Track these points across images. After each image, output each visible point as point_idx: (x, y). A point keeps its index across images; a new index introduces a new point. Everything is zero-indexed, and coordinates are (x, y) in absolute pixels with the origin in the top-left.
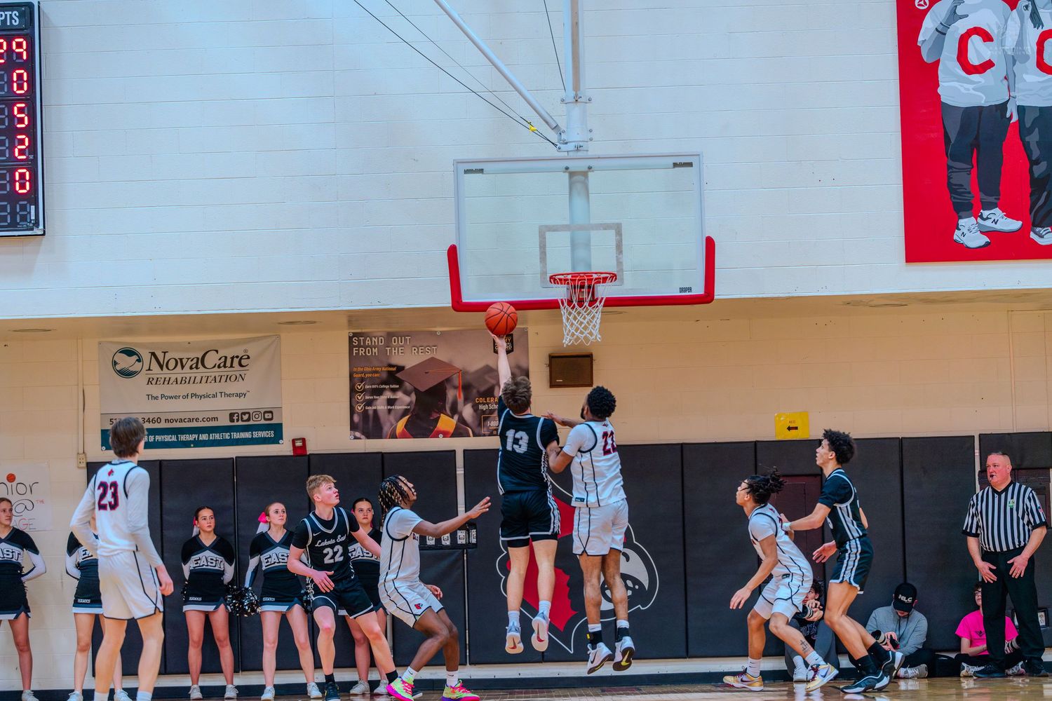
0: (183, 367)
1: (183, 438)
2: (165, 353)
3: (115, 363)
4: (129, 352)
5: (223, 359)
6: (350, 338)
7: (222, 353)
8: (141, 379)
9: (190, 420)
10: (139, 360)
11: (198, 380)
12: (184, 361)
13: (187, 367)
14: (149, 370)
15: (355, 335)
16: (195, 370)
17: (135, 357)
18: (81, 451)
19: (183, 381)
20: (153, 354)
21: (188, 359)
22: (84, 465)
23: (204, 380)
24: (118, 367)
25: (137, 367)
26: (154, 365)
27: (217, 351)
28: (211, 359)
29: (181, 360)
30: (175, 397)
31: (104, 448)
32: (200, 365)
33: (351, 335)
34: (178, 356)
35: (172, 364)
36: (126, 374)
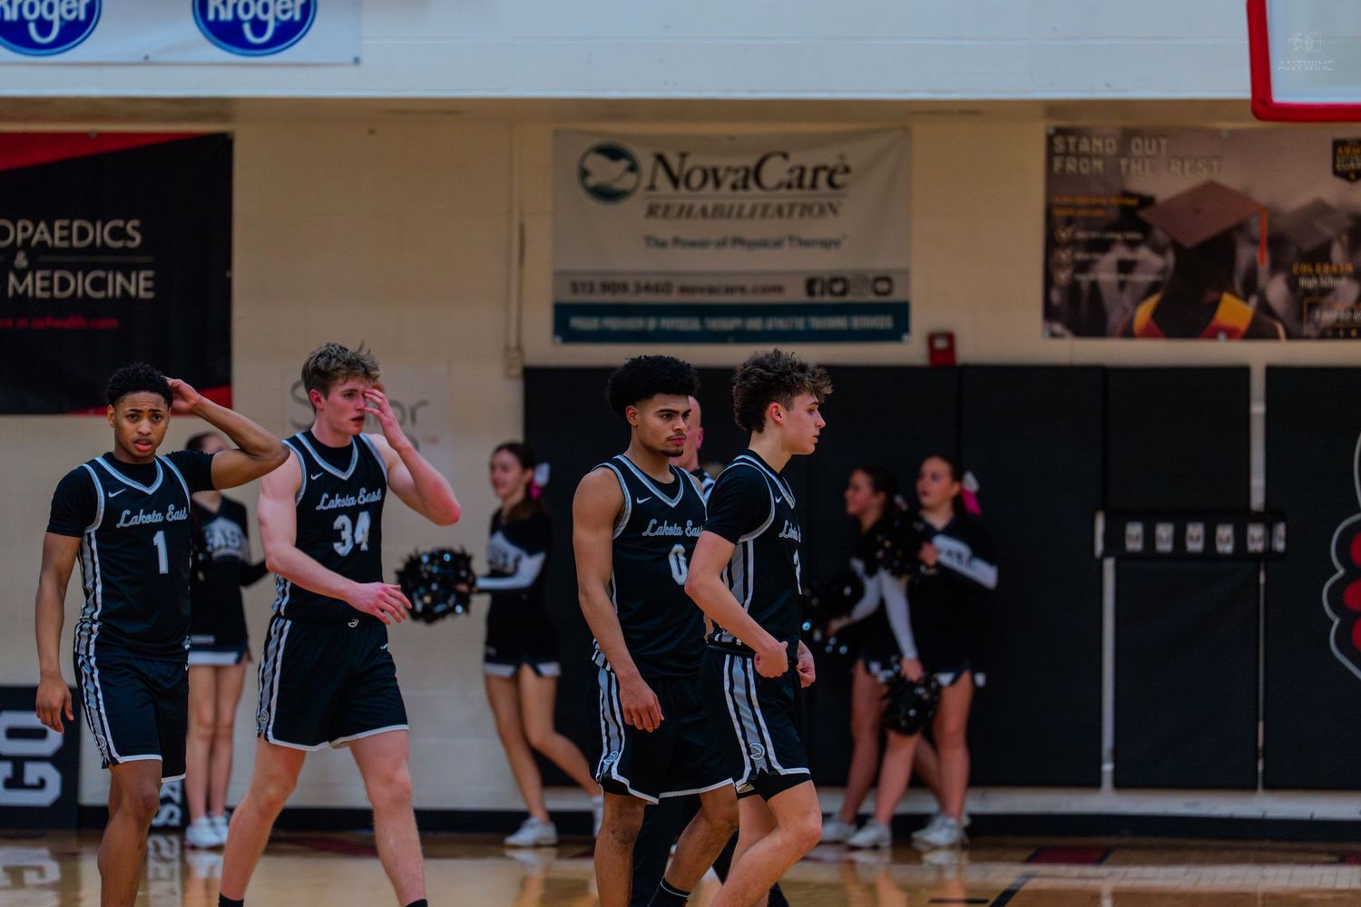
0: (718, 184)
1: (715, 324)
2: (683, 156)
3: (584, 173)
4: (613, 153)
5: (797, 173)
6: (1050, 140)
7: (796, 159)
8: (634, 207)
9: (730, 290)
10: (633, 168)
11: (746, 211)
12: (721, 173)
13: (725, 188)
14: (652, 187)
15: (1061, 131)
16: (741, 192)
17: (623, 164)
18: (513, 343)
19: (718, 212)
20: (660, 158)
21: (728, 169)
22: (517, 371)
23: (759, 211)
24: (591, 181)
25: (628, 181)
26: (662, 180)
27: (785, 156)
28: (775, 172)
29: (715, 171)
30: (703, 244)
31: (558, 339)
32: (751, 183)
33: (1051, 131)
34: (709, 162)
35: (696, 179)
36: (607, 194)
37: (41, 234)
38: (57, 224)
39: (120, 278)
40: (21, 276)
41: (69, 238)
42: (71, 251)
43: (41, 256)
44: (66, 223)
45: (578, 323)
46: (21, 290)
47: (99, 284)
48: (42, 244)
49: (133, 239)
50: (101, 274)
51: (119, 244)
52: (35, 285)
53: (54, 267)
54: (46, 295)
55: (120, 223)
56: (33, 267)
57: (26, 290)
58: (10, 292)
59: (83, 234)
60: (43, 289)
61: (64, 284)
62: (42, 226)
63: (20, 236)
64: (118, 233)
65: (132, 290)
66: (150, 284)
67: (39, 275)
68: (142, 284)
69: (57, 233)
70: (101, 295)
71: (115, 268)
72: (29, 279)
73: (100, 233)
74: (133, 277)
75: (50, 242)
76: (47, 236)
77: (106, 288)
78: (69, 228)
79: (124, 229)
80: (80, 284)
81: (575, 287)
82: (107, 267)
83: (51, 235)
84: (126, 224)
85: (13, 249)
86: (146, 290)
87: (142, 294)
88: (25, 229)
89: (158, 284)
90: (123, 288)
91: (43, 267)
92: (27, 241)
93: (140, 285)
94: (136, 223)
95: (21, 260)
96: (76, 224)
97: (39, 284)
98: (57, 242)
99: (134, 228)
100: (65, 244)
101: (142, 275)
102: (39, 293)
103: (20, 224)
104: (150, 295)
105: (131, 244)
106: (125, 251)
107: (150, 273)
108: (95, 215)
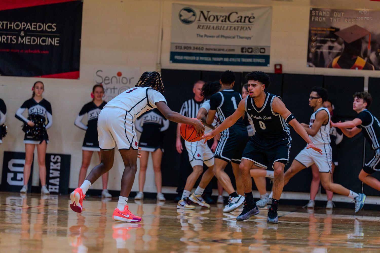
0: (218, 20)
1: (215, 59)
2: (208, 12)
3: (181, 16)
4: (189, 10)
5: (240, 18)
6: (311, 11)
7: (240, 14)
8: (194, 25)
9: (219, 50)
10: (194, 15)
11: (225, 28)
12: (219, 17)
13: (220, 20)
14: (199, 20)
15: (314, 9)
16: (224, 23)
17: (192, 13)
18: (159, 62)
19: (217, 28)
20: (202, 12)
21: (221, 16)
22: (159, 70)
23: (229, 28)
24: (182, 18)
25: (193, 18)
26: (202, 18)
27: (237, 13)
28: (234, 17)
29: (217, 16)
30: (213, 37)
31: (171, 62)
32: (227, 20)
33: (312, 9)
34: (215, 14)
35: (212, 18)
36: (186, 22)
37: (28, 26)
38: (33, 24)
39: (50, 39)
40: (22, 38)
41: (36, 28)
42: (36, 31)
43: (28, 33)
44: (35, 24)
45: (177, 57)
46: (22, 42)
48: (28, 29)
49: (54, 29)
50: (45, 38)
51: (50, 30)
52: (26, 41)
53: (31, 36)
54: (29, 43)
55: (50, 24)
56: (26, 35)
57: (23, 42)
58: (19, 42)
59: (40, 27)
60: (28, 42)
61: (34, 41)
62: (29, 24)
63: (22, 27)
64: (50, 27)
65: (53, 43)
66: (58, 42)
67: (27, 38)
68: (56, 42)
69: (33, 26)
70: (44, 44)
71: (48, 37)
72: (24, 38)
73: (45, 27)
74: (54, 39)
75: (31, 29)
76: (30, 27)
77: (45, 42)
78: (36, 25)
79: (51, 26)
80: (39, 41)
81: (176, 47)
82: (46, 36)
83: (31, 27)
84: (52, 25)
85: (20, 30)
86: (57, 43)
87: (56, 44)
88: (24, 25)
89: (60, 42)
90: (50, 43)
91: (29, 36)
92: (24, 28)
93: (55, 42)
94: (55, 24)
95: (22, 34)
96: (38, 24)
97: (27, 40)
98: (33, 29)
99: (54, 26)
100: (35, 29)
101: (56, 39)
102: (27, 43)
103: (23, 23)
104: (58, 45)
105: (53, 30)
106: (51, 32)
107: (58, 39)
108: (44, 22)
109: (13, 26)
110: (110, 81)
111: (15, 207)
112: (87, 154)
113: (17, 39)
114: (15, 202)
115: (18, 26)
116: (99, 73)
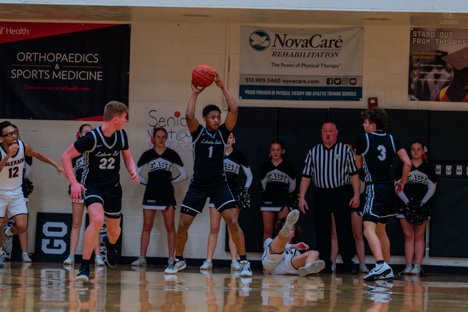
0: (297, 45)
1: (294, 93)
2: (285, 35)
3: (251, 41)
4: (261, 34)
5: (324, 41)
6: (412, 32)
7: (324, 37)
8: (268, 52)
9: (300, 82)
10: (267, 39)
11: (307, 54)
12: (298, 41)
13: (300, 46)
14: (274, 46)
15: (415, 29)
16: (305, 48)
17: (265, 37)
19: (297, 55)
20: (277, 36)
21: (301, 40)
23: (311, 55)
24: (253, 44)
25: (266, 43)
26: (278, 43)
27: (321, 36)
28: (317, 41)
29: (296, 40)
30: (291, 66)
31: (241, 98)
32: (308, 45)
33: (412, 29)
34: (294, 38)
35: (289, 43)
36: (258, 48)
37: (64, 58)
38: (70, 54)
39: (91, 73)
40: (57, 72)
41: (74, 59)
42: (74, 64)
43: (64, 65)
44: (73, 54)
45: (248, 92)
46: (57, 77)
47: (84, 75)
48: (64, 61)
49: (96, 60)
50: (85, 72)
51: (91, 62)
52: (62, 75)
53: (68, 69)
54: (65, 79)
55: (91, 55)
56: (61, 69)
57: (59, 77)
58: (53, 78)
59: (78, 58)
60: (64, 77)
61: (72, 75)
62: (65, 55)
63: (57, 58)
64: (90, 58)
65: (95, 78)
66: (101, 76)
67: (63, 72)
69: (70, 58)
70: (84, 79)
71: (89, 70)
72: (60, 73)
73: (84, 58)
74: (95, 73)
75: (67, 61)
76: (66, 59)
77: (86, 77)
78: (74, 56)
79: (93, 57)
80: (77, 75)
81: (247, 80)
82: (86, 70)
83: (68, 58)
84: (93, 55)
85: (55, 63)
86: (100, 78)
87: (98, 79)
88: (59, 56)
89: (104, 76)
90: (92, 77)
91: (65, 69)
92: (59, 60)
93: (98, 76)
95: (57, 67)
96: (76, 55)
98: (70, 61)
99: (96, 56)
100: (72, 61)
101: (98, 73)
103: (57, 54)
104: (101, 80)
105: (95, 62)
106: (93, 64)
107: (101, 72)
108: (83, 52)
109: (46, 57)
110: (166, 123)
111: (53, 281)
112: (149, 214)
113: (51, 74)
114: (52, 275)
115: (51, 57)
116: (152, 114)
